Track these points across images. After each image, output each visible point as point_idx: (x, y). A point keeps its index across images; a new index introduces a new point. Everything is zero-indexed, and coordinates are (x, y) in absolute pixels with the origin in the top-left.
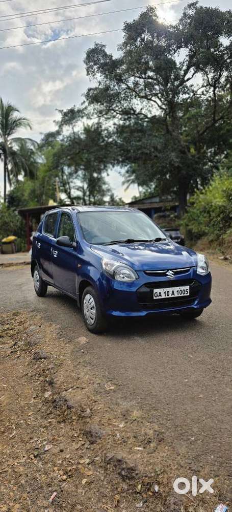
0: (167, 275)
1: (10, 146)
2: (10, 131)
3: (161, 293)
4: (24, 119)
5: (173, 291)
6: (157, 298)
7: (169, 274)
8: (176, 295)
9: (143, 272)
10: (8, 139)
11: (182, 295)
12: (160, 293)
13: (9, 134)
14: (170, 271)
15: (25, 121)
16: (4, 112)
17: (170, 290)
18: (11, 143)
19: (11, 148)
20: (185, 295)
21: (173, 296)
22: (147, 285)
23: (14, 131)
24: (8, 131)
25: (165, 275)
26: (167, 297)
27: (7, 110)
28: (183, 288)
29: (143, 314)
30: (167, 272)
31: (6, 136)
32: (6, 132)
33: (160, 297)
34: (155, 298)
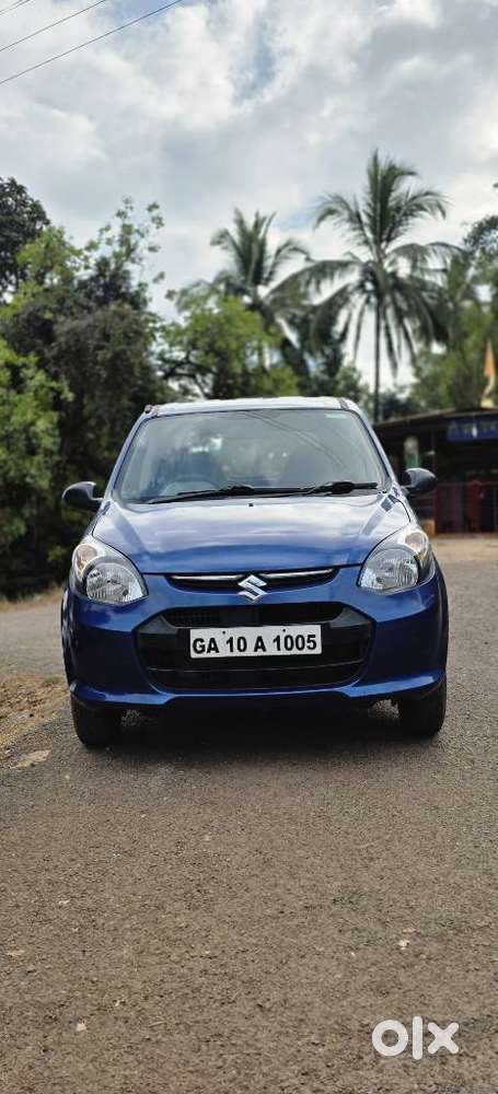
0: (242, 589)
1: (389, 270)
2: (391, 231)
3: (216, 641)
4: (427, 194)
5: (260, 639)
6: (205, 655)
7: (250, 586)
8: (271, 650)
9: (162, 577)
10: (388, 251)
11: (295, 651)
12: (212, 640)
13: (389, 240)
14: (252, 578)
15: (428, 197)
16: (380, 185)
17: (250, 633)
18: (392, 263)
19: (394, 274)
20: (306, 651)
21: (260, 653)
22: (172, 615)
23: (401, 228)
24: (387, 231)
25: (233, 587)
26: (236, 653)
27: (384, 178)
28: (294, 630)
29: (162, 698)
30: (241, 580)
31: (383, 245)
32: (382, 234)
33: (213, 654)
34: (194, 655)
